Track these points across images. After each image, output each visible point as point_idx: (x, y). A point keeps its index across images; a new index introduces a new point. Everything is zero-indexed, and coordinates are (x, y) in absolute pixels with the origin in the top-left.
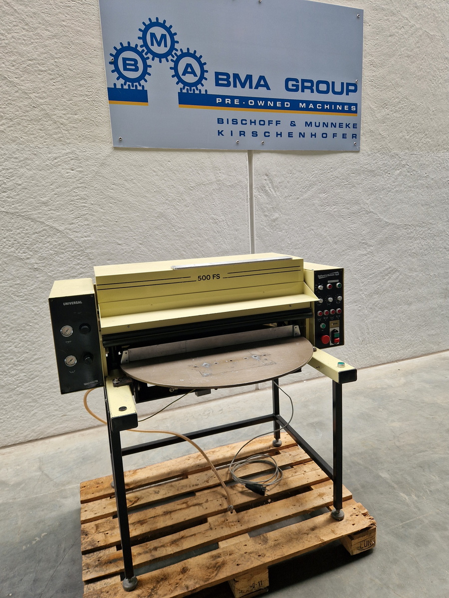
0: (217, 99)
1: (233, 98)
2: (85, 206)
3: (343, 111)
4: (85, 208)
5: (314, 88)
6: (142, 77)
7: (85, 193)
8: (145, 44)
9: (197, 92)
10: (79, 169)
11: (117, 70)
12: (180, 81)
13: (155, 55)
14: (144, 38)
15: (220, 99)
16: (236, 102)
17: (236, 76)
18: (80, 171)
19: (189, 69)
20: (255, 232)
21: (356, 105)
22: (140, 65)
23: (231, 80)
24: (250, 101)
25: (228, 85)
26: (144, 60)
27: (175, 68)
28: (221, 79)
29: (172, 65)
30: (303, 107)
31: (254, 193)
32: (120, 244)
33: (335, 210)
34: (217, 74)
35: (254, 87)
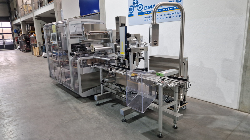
0: (145, 13)
6: (133, 11)
8: (134, 5)
11: (130, 11)
12: (139, 10)
13: (135, 6)
14: (133, 4)
17: (149, 6)
19: (140, 8)
22: (133, 9)
24: (151, 12)
25: (147, 9)
26: (133, 8)
27: (138, 8)
28: (146, 8)
29: (137, 7)
30: (164, 10)
34: (145, 7)
35: (152, 8)
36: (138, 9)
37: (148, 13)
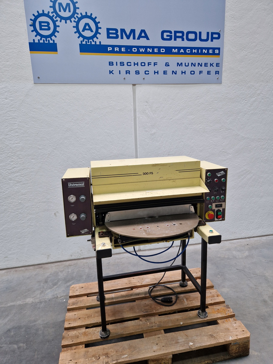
0: (109, 48)
1: (120, 47)
2: (15, 123)
3: (208, 54)
4: (16, 125)
5: (185, 37)
6: (53, 34)
7: (15, 114)
8: (55, 11)
9: (93, 43)
10: (11, 99)
11: (35, 30)
12: (81, 35)
13: (62, 18)
14: (54, 7)
15: (111, 48)
16: (123, 49)
17: (123, 31)
18: (11, 100)
19: (87, 27)
20: (138, 142)
21: (219, 49)
22: (52, 26)
23: (119, 33)
24: (133, 49)
25: (117, 37)
26: (54, 22)
27: (77, 27)
28: (111, 33)
29: (75, 24)
30: (175, 52)
31: (137, 115)
32: (40, 149)
33: (201, 127)
34: (108, 30)
35: (136, 38)
36: (78, 31)
37: (120, 52)
